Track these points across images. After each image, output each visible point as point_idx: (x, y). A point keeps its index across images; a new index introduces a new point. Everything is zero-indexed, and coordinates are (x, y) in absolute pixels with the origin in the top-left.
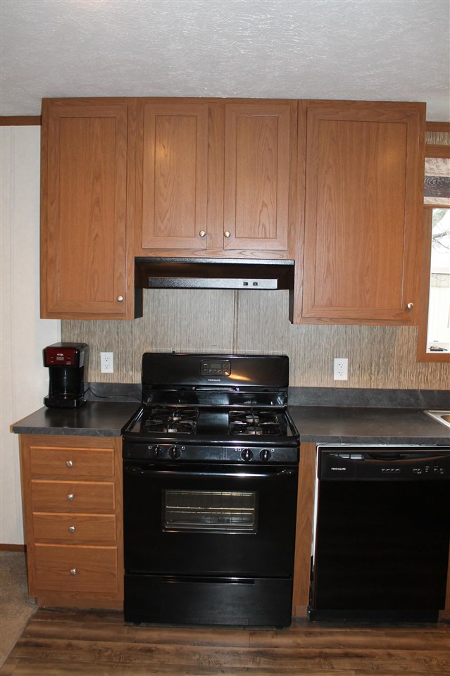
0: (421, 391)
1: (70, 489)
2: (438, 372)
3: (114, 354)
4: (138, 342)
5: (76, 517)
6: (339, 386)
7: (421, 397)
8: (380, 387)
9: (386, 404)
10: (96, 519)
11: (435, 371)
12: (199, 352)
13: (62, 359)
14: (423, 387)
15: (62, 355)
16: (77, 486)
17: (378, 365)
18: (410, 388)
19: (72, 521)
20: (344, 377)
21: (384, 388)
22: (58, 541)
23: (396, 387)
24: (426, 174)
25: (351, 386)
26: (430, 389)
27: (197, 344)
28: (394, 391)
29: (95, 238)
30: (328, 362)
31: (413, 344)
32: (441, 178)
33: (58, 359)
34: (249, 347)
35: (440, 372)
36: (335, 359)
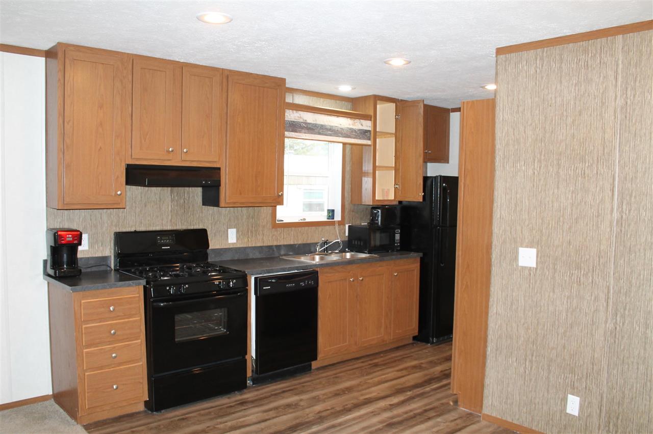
0: (276, 246)
1: (111, 327)
3: (89, 235)
4: (106, 225)
5: (114, 347)
6: (231, 247)
7: (275, 249)
8: (253, 246)
9: (257, 255)
10: (129, 345)
11: (281, 233)
12: (148, 230)
13: (71, 239)
14: (275, 244)
15: (70, 236)
16: (116, 324)
17: (252, 232)
18: (269, 244)
19: (112, 350)
20: (234, 241)
21: (256, 245)
22: (101, 368)
23: (262, 245)
24: (286, 119)
25: (238, 246)
26: (279, 244)
27: (146, 225)
28: (261, 247)
29: (99, 150)
30: (225, 232)
31: (269, 218)
32: (291, 121)
33: (68, 239)
34: (179, 225)
35: (283, 233)
36: (229, 230)
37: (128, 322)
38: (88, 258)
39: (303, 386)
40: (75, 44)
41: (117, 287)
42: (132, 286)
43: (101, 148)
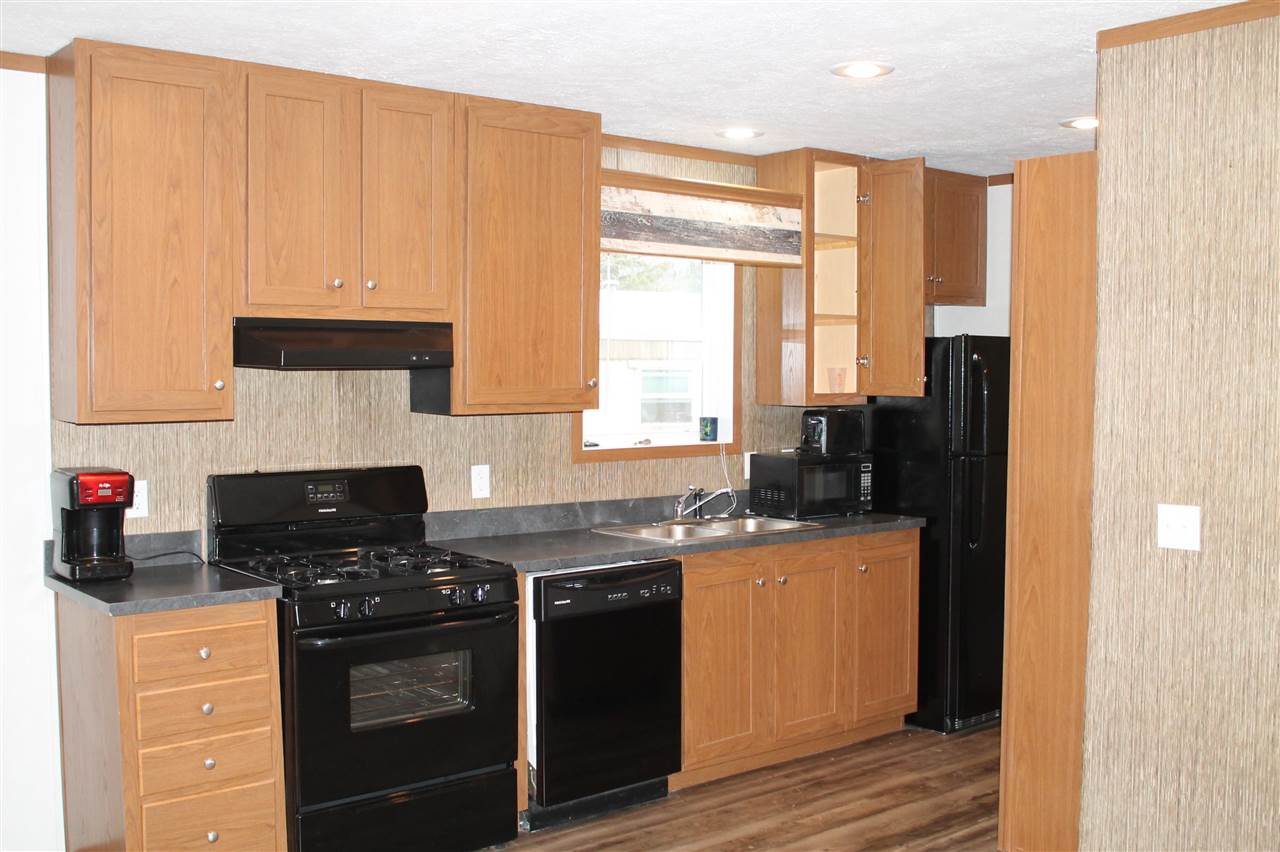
0: (580, 503)
1: (203, 695)
2: (597, 476)
3: (149, 484)
4: (189, 459)
5: (211, 743)
6: (480, 507)
7: (581, 513)
8: (530, 504)
9: (540, 526)
10: (243, 738)
11: (593, 474)
12: (285, 470)
13: (109, 492)
14: (581, 498)
15: (107, 485)
16: (215, 689)
17: (525, 472)
18: (566, 501)
19: (205, 750)
20: (486, 493)
21: (535, 504)
22: (179, 791)
23: (548, 502)
24: (602, 208)
25: (496, 504)
26: (588, 500)
27: (281, 457)
28: (548, 507)
29: (173, 285)
30: (464, 473)
31: (566, 440)
32: (615, 213)
33: (101, 493)
34: (357, 457)
35: (599, 475)
36: (473, 467)
37: (242, 684)
38: (149, 536)
39: (650, 833)
40: (115, 41)
41: (214, 604)
42: (250, 600)
43: (176, 281)
